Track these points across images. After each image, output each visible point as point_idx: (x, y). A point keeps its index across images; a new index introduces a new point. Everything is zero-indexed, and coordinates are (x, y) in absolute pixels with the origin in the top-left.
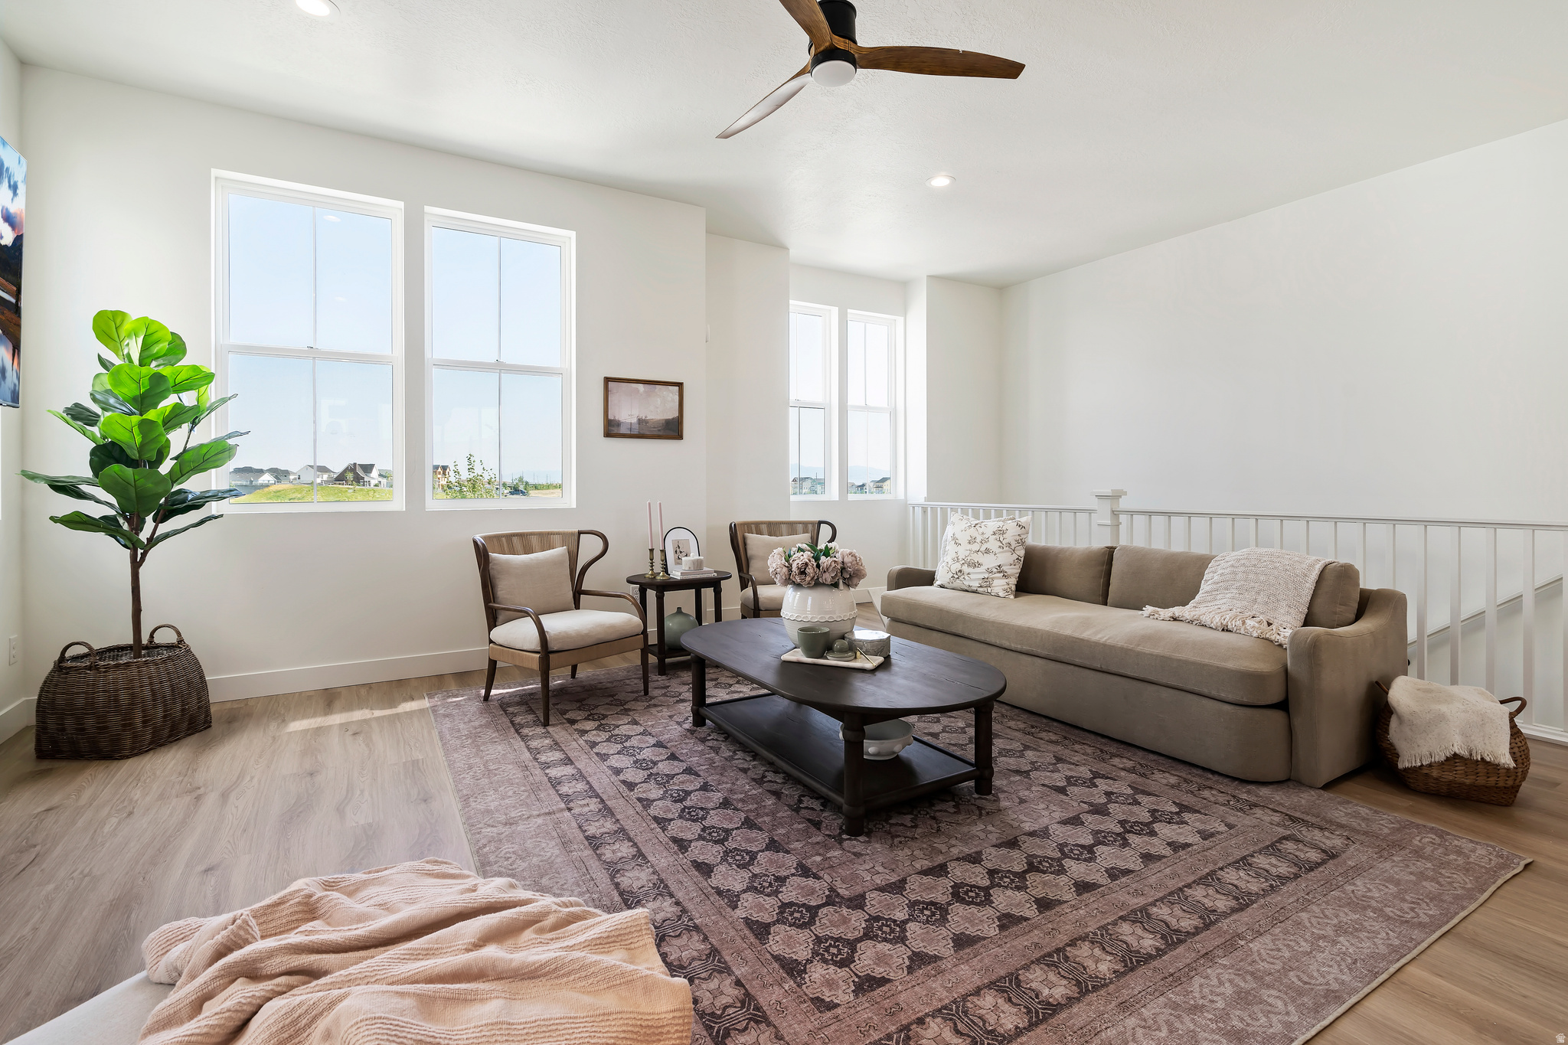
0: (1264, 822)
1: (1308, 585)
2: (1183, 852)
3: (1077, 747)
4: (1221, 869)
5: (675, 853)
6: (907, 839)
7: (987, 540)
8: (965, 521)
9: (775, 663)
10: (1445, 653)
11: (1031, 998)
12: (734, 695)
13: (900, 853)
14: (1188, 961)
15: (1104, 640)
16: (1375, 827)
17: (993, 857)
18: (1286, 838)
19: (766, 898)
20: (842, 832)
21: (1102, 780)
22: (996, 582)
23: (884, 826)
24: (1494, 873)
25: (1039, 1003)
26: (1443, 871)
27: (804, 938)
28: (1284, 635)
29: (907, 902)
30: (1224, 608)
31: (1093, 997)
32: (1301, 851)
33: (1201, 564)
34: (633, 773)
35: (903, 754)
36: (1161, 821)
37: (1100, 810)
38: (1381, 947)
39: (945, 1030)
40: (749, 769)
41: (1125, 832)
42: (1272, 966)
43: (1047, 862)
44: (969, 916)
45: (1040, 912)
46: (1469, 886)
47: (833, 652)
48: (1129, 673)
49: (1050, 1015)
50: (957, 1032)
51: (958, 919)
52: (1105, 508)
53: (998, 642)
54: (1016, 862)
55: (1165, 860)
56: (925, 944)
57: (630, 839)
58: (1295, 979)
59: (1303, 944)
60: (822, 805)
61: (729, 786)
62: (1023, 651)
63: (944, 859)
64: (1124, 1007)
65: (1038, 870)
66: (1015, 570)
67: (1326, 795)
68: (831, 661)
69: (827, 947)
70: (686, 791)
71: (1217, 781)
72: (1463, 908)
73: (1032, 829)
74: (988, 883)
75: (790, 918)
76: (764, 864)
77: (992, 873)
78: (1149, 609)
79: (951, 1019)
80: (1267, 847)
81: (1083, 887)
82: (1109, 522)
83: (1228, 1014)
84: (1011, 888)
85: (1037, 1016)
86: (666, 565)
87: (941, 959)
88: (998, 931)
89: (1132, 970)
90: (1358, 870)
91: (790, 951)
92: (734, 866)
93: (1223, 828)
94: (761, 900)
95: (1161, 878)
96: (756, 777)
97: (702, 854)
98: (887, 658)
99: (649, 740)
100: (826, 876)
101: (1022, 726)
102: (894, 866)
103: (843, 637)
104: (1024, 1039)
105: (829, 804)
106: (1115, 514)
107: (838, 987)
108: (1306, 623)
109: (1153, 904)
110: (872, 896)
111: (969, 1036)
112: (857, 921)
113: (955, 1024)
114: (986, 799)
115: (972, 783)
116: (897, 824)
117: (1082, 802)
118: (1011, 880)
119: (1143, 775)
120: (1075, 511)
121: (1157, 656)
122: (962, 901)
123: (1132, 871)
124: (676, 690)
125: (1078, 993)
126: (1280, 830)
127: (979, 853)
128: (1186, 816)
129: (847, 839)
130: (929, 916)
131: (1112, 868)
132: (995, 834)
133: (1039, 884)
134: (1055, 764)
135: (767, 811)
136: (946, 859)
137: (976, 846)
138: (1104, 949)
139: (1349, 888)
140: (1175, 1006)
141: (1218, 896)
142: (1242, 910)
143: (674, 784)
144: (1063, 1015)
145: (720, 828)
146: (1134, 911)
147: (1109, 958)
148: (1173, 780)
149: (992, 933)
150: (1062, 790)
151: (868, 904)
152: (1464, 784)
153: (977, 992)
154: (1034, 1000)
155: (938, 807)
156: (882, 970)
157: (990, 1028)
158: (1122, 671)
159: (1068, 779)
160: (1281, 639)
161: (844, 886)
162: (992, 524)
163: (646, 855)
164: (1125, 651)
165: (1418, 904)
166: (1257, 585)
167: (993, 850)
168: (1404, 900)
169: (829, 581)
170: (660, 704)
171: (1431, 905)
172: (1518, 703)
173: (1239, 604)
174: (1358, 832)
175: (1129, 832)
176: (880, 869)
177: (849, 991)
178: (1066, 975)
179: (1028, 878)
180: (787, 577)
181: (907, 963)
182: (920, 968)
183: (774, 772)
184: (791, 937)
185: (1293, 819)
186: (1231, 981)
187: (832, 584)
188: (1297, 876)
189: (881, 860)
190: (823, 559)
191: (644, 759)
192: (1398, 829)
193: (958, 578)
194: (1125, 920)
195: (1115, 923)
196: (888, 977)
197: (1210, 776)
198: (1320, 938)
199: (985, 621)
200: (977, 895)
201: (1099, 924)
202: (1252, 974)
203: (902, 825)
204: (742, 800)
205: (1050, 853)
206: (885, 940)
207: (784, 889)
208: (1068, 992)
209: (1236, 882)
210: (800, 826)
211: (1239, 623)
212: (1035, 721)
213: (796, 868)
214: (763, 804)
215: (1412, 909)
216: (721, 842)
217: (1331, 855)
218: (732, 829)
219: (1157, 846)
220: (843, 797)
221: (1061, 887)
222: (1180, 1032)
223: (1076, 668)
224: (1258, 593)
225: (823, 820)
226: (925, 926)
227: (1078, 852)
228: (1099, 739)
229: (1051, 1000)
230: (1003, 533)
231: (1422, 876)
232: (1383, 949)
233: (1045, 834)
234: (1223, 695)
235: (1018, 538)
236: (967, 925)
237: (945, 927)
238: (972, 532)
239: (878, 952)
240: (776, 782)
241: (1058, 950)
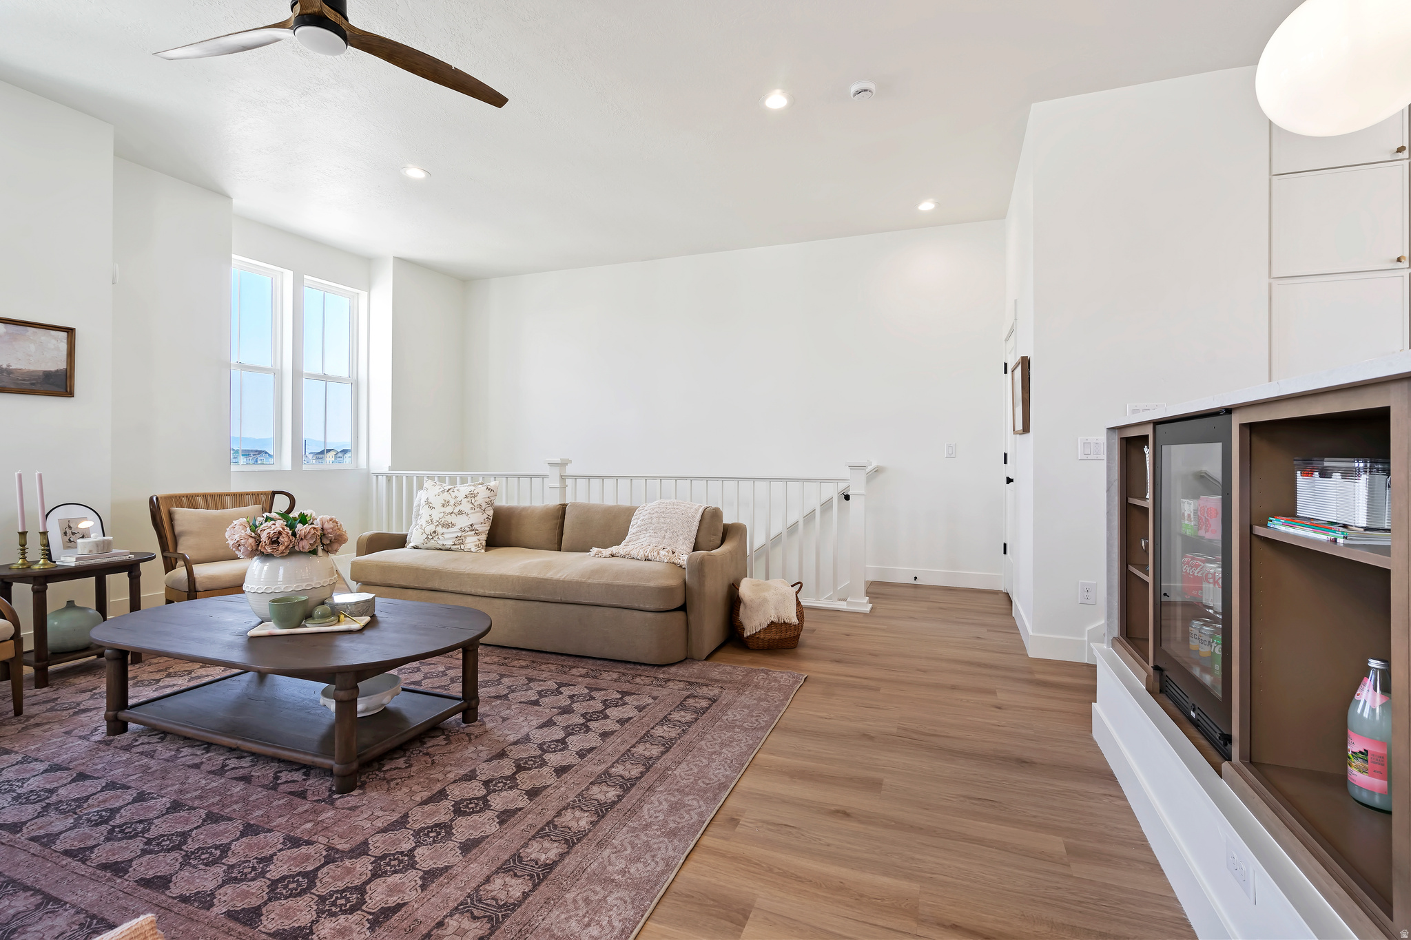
0: (675, 689)
1: (695, 523)
2: (628, 724)
3: (543, 667)
4: (653, 728)
5: (109, 880)
6: (403, 780)
7: (460, 503)
8: (438, 487)
9: (241, 641)
10: (762, 561)
11: (532, 866)
12: (166, 690)
13: (398, 793)
14: (639, 797)
15: (563, 577)
16: (735, 677)
17: (486, 771)
18: (688, 697)
19: (249, 883)
20: (332, 792)
21: (565, 688)
22: (469, 540)
23: (377, 775)
24: (791, 687)
25: (539, 867)
26: (769, 693)
27: (305, 904)
28: (683, 559)
29: (412, 832)
30: (645, 544)
31: (578, 847)
32: (697, 702)
33: (629, 513)
34: (14, 812)
35: (391, 705)
36: (610, 707)
37: (566, 711)
38: (744, 748)
39: (463, 921)
40: (202, 763)
41: (586, 722)
42: (688, 781)
43: (531, 760)
44: (472, 823)
45: (531, 800)
46: (781, 698)
47: (314, 619)
48: (583, 601)
49: (549, 872)
50: (475, 918)
51: (463, 830)
52: (556, 472)
53: (473, 591)
54: (507, 767)
55: (616, 733)
56: (434, 861)
57: (26, 888)
58: (702, 784)
59: (704, 760)
60: (304, 774)
61: (176, 787)
62: (496, 595)
63: (441, 785)
64: (601, 844)
65: (525, 769)
66: (485, 528)
67: (707, 663)
68: (311, 628)
69: (334, 901)
70: (111, 810)
71: (644, 670)
72: (780, 711)
73: (516, 739)
74: (485, 792)
75: (284, 891)
76: (242, 852)
77: (486, 783)
78: (594, 550)
79: (467, 911)
80: (678, 706)
81: (561, 771)
82: (558, 485)
83: (666, 822)
84: (505, 790)
85: (539, 878)
86: (49, 550)
87: (452, 867)
88: (498, 827)
89: (603, 817)
90: (728, 705)
91: (291, 921)
92: (201, 867)
93: (651, 701)
94: (244, 887)
95: (614, 746)
96: (213, 768)
97: (152, 868)
98: (373, 617)
99: (36, 767)
100: (321, 839)
101: (496, 659)
102: (394, 806)
103: (323, 603)
104: (531, 899)
105: (312, 771)
106: (563, 478)
107: (351, 931)
108: (694, 550)
109: (612, 766)
110: (374, 839)
111: (485, 917)
112: (363, 866)
113: (472, 913)
114: (474, 726)
115: (459, 716)
116: (391, 769)
117: (552, 708)
118: (504, 783)
119: (593, 677)
120: (531, 477)
121: (603, 584)
122: (464, 814)
123: (595, 748)
124: (70, 700)
125: (567, 848)
126: (684, 692)
127: (474, 771)
128: (627, 699)
129: (339, 798)
130: (435, 837)
131: (581, 750)
132: (485, 752)
133: (527, 779)
134: (528, 684)
135: (235, 799)
136: (443, 785)
137: (470, 766)
138: (582, 809)
139: (725, 718)
140: (634, 830)
141: (653, 747)
142: (667, 751)
143: (89, 806)
144: (559, 868)
145: (173, 834)
146: (600, 776)
147: (586, 815)
148: (615, 676)
149: (494, 830)
150: (536, 703)
151: (372, 848)
152: (775, 639)
153: (488, 880)
154: (534, 867)
155: (429, 744)
156: (396, 898)
157: (503, 903)
158: (577, 600)
159: (539, 693)
160: (681, 562)
161: (343, 841)
162: (463, 490)
163: (60, 897)
164: (579, 584)
165: (760, 716)
166: (665, 525)
167: (485, 765)
168: (752, 716)
169: (307, 548)
170: (45, 721)
171: (765, 715)
172: (799, 586)
173: (654, 540)
174: (726, 682)
175: (590, 720)
176: (380, 813)
177: (365, 929)
178: (557, 838)
179: (518, 778)
180: (254, 548)
181: (420, 882)
182: (433, 882)
183: (237, 758)
184: (289, 908)
185: (691, 684)
186: (665, 800)
187: (310, 552)
188: (696, 719)
189: (379, 805)
190: (299, 526)
191: (31, 791)
192: (746, 675)
193: (432, 538)
194: (594, 785)
195: (587, 789)
196: (403, 902)
197: (639, 667)
198: (713, 754)
199: (461, 574)
200: (477, 805)
201: (576, 793)
202: (678, 790)
203: (397, 768)
204: (200, 797)
205: (533, 753)
206: (395, 872)
207: (272, 867)
208: (560, 850)
209: (662, 734)
210: (281, 802)
211: (656, 554)
212: (507, 654)
213: (284, 843)
214: (229, 793)
215: (757, 720)
216: (178, 847)
217: (713, 701)
218: (190, 831)
219: (610, 725)
220: (333, 759)
221: (544, 776)
222: (639, 845)
223: (541, 604)
224: (666, 531)
225: (308, 788)
226: (433, 846)
227: (554, 746)
228: (559, 657)
229: (547, 862)
230: (475, 496)
231: (760, 699)
232: (745, 749)
233: (527, 740)
234: (648, 606)
235: (488, 500)
236: (471, 831)
237: (452, 840)
238: (446, 496)
239: (389, 885)
240: (242, 767)
241: (548, 824)
